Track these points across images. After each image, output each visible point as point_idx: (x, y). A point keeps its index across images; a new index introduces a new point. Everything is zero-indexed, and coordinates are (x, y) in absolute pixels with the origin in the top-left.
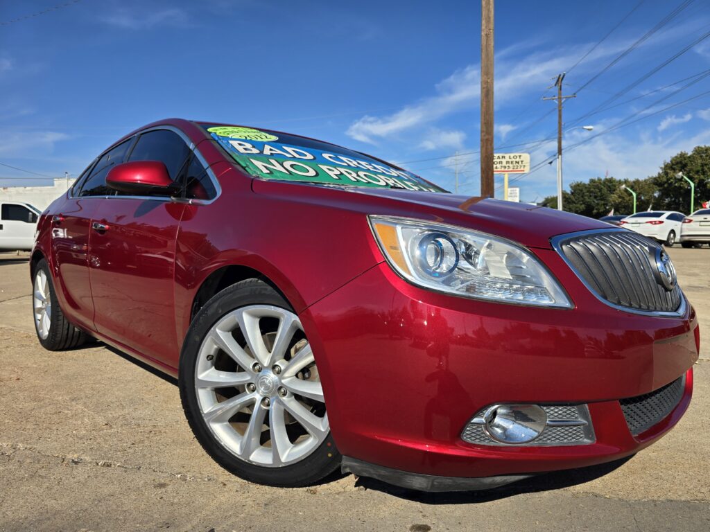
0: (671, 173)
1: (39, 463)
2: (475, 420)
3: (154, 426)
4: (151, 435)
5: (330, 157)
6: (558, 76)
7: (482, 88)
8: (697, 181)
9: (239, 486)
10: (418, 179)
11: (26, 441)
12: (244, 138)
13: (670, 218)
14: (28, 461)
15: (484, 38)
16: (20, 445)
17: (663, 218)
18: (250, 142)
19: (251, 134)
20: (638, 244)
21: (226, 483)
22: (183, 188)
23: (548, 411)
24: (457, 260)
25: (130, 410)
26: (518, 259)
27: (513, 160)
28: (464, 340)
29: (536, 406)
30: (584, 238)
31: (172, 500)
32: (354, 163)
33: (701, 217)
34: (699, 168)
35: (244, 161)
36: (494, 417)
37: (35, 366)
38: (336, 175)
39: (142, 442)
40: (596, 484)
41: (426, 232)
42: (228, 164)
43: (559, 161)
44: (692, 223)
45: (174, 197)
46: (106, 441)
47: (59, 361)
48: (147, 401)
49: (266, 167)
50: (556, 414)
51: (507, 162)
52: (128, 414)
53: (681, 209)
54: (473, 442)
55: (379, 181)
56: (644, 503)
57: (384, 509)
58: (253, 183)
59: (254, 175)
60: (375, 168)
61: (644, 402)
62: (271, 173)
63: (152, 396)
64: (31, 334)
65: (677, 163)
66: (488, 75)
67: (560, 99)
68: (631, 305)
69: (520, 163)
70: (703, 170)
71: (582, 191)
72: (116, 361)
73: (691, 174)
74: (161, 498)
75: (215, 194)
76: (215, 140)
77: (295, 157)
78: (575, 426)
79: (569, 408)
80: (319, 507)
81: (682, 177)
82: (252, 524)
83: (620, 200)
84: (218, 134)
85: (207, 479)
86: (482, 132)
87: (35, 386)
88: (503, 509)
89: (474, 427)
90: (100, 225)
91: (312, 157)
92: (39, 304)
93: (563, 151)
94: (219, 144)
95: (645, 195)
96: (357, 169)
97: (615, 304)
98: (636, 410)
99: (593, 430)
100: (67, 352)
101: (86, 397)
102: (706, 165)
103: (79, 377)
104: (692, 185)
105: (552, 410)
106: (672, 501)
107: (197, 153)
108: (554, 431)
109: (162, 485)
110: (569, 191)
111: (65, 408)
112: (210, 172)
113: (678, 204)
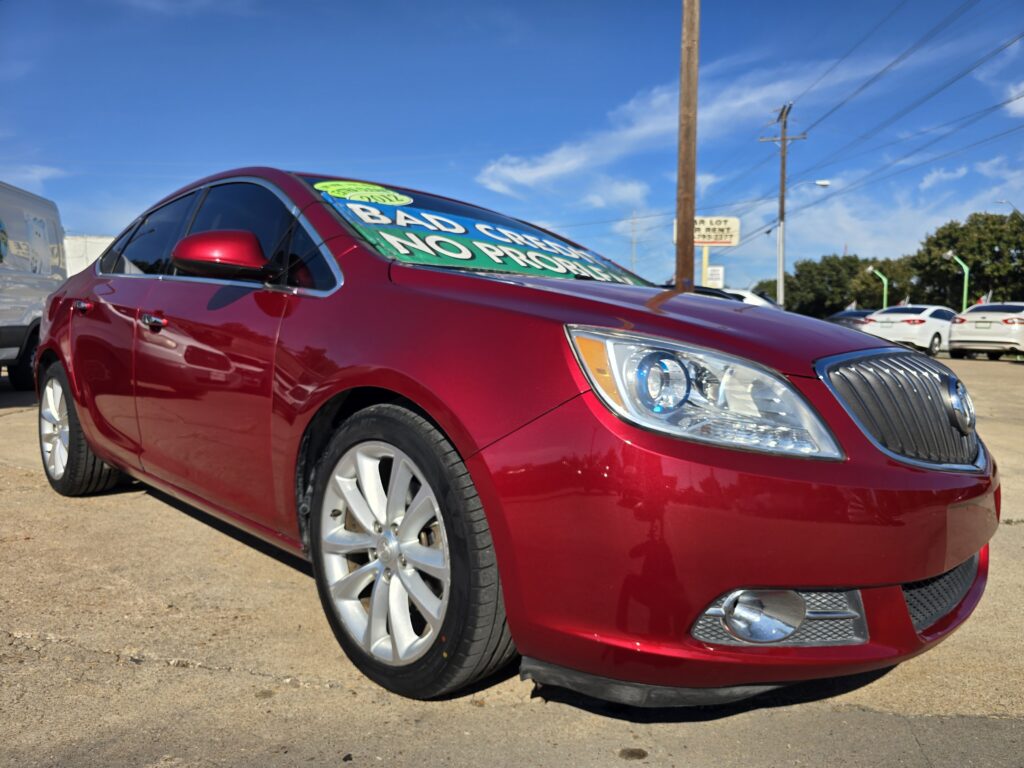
0: (936, 251)
1: (83, 661)
2: (711, 610)
3: (240, 610)
4: (238, 622)
5: (487, 229)
6: (781, 107)
7: (681, 125)
8: (971, 263)
9: (375, 695)
10: (606, 262)
11: (57, 629)
12: (366, 200)
13: (935, 315)
14: (68, 658)
15: (684, 53)
16: (51, 636)
17: (924, 316)
18: (376, 205)
19: (375, 194)
20: (925, 371)
21: (355, 690)
22: (283, 270)
23: (808, 598)
24: (688, 391)
25: (201, 586)
26: (770, 390)
27: (716, 226)
28: (688, 496)
29: (792, 592)
30: (857, 362)
31: (284, 714)
32: (519, 239)
33: (978, 316)
34: (975, 245)
35: (373, 236)
36: (735, 606)
37: (48, 519)
38: (499, 257)
39: (226, 632)
40: (862, 695)
41: (646, 351)
42: (351, 240)
43: (780, 230)
44: (965, 325)
45: (270, 282)
46: (174, 630)
47: (82, 513)
48: (223, 572)
49: (403, 245)
50: (818, 604)
51: (708, 229)
52: (199, 591)
53: (948, 302)
54: (707, 641)
55: (557, 267)
56: (927, 720)
57: (581, 727)
58: (391, 269)
59: (390, 257)
60: (548, 246)
61: (930, 586)
62: (411, 254)
63: (228, 565)
64: (32, 471)
65: (944, 237)
66: (688, 104)
67: (784, 140)
68: (917, 454)
69: (726, 231)
70: (979, 247)
71: (810, 272)
72: (165, 512)
73: (963, 253)
74: (269, 712)
75: (333, 283)
76: (328, 203)
77: (439, 230)
78: (842, 619)
79: (835, 594)
80: (492, 725)
81: (952, 258)
82: (402, 749)
83: (864, 287)
84: (330, 193)
85: (328, 686)
86: (679, 187)
87: (54, 550)
88: (742, 728)
89: (709, 620)
90: (154, 319)
91: (462, 230)
92: (48, 429)
93: (786, 217)
94: (334, 208)
95: (898, 282)
96: (525, 248)
97: (898, 454)
98: (920, 597)
99: (866, 625)
100: (92, 499)
101: (133, 566)
102: (985, 241)
103: (116, 536)
104: (966, 269)
105: (814, 598)
106: (963, 716)
107: (304, 221)
108: (815, 626)
109: (267, 694)
110: (792, 272)
111: (105, 582)
112: (325, 251)
113: (944, 296)
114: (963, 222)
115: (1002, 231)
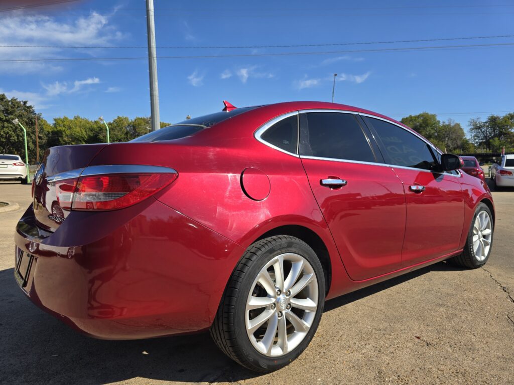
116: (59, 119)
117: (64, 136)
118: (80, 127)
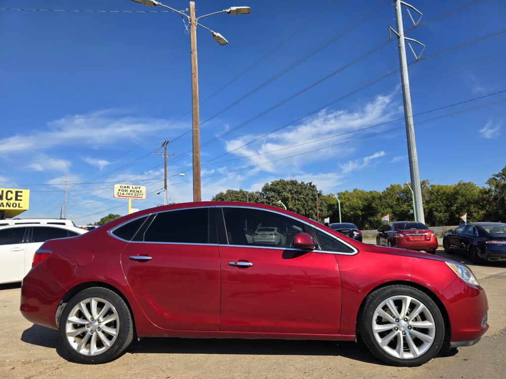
6: (164, 141)
27: (135, 189)
33: (262, 233)
43: (165, 192)
51: (131, 191)
67: (165, 155)
69: (140, 192)
93: (168, 188)
114: (225, 192)
115: (238, 197)
116: (341, 193)
117: (344, 207)
118: (357, 198)
